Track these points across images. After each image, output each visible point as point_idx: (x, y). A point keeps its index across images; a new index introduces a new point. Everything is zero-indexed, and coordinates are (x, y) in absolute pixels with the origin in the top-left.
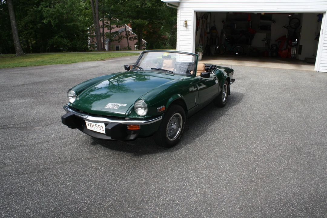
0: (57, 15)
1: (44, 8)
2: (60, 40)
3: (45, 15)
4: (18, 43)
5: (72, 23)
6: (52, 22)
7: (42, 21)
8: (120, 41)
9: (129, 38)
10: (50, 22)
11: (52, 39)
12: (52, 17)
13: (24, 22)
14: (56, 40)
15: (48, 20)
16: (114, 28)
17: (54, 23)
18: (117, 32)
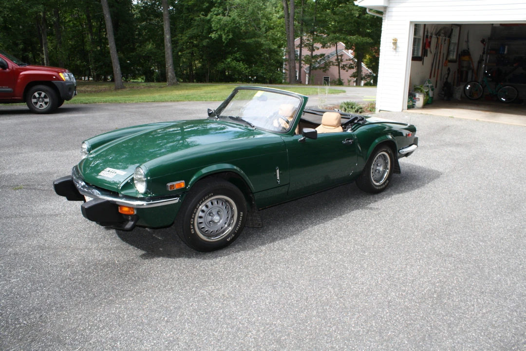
0: (231, 26)
1: (215, 16)
2: (234, 63)
3: (214, 26)
4: (171, 67)
5: (253, 39)
6: (224, 37)
7: (210, 36)
8: (326, 70)
9: (340, 66)
10: (220, 36)
11: (223, 62)
12: (224, 30)
13: (186, 37)
14: (229, 64)
15: (218, 34)
16: (318, 49)
17: (226, 39)
18: (323, 55)
